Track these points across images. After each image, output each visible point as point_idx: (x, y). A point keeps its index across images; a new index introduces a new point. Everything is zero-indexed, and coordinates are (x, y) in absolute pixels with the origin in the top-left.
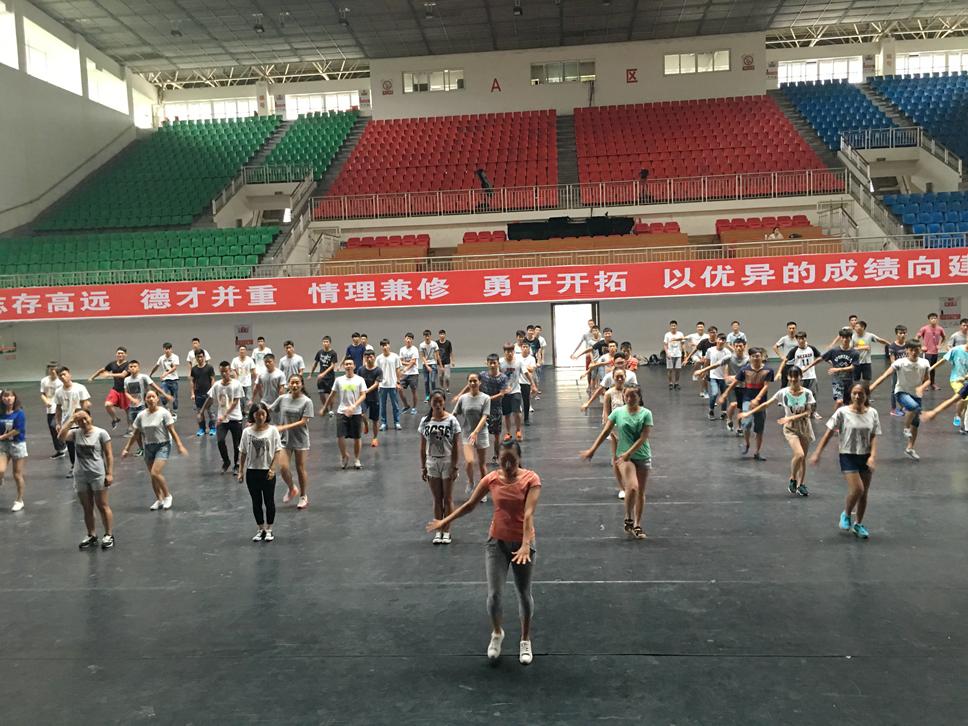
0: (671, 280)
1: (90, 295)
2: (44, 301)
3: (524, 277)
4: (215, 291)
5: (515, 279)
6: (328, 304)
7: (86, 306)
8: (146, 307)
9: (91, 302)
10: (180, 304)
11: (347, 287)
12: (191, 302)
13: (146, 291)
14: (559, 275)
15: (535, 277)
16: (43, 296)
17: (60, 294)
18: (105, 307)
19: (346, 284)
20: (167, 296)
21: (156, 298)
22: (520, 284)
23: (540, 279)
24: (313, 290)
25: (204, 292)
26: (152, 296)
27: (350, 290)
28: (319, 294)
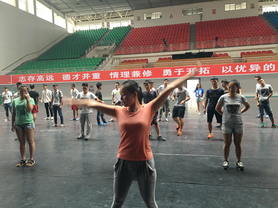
0: (224, 70)
1: (48, 76)
2: (36, 78)
3: (176, 70)
4: (83, 75)
5: (173, 70)
6: (116, 78)
7: (47, 79)
8: (64, 80)
9: (49, 78)
10: (73, 79)
11: (121, 73)
12: (76, 78)
13: (64, 75)
14: (187, 69)
15: (179, 70)
16: (36, 76)
17: (40, 76)
18: (53, 79)
19: (121, 72)
20: (70, 76)
21: (66, 77)
22: (175, 72)
23: (181, 70)
24: (111, 74)
25: (80, 75)
26: (65, 76)
27: (122, 74)
28: (113, 76)
